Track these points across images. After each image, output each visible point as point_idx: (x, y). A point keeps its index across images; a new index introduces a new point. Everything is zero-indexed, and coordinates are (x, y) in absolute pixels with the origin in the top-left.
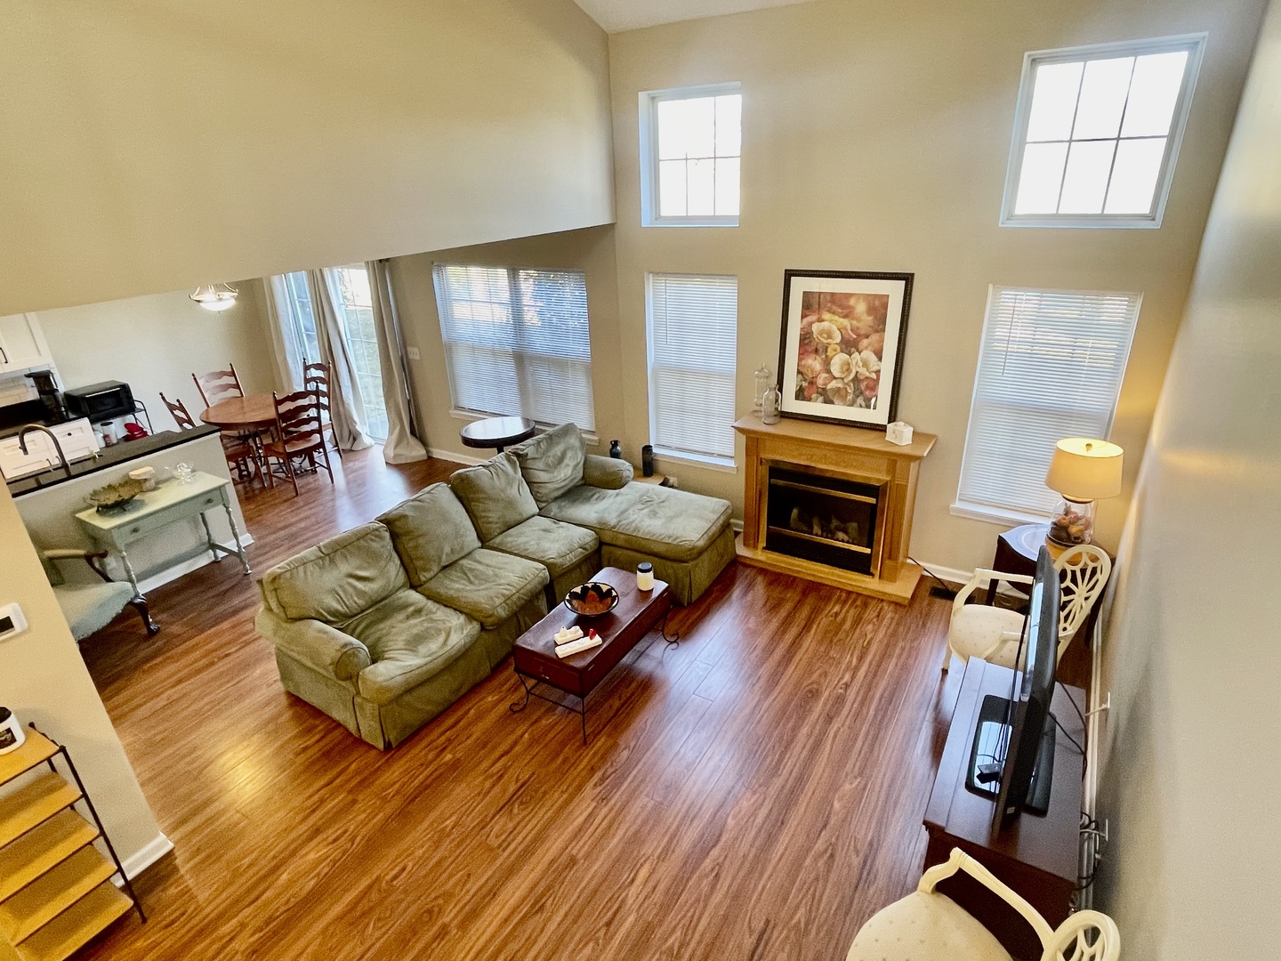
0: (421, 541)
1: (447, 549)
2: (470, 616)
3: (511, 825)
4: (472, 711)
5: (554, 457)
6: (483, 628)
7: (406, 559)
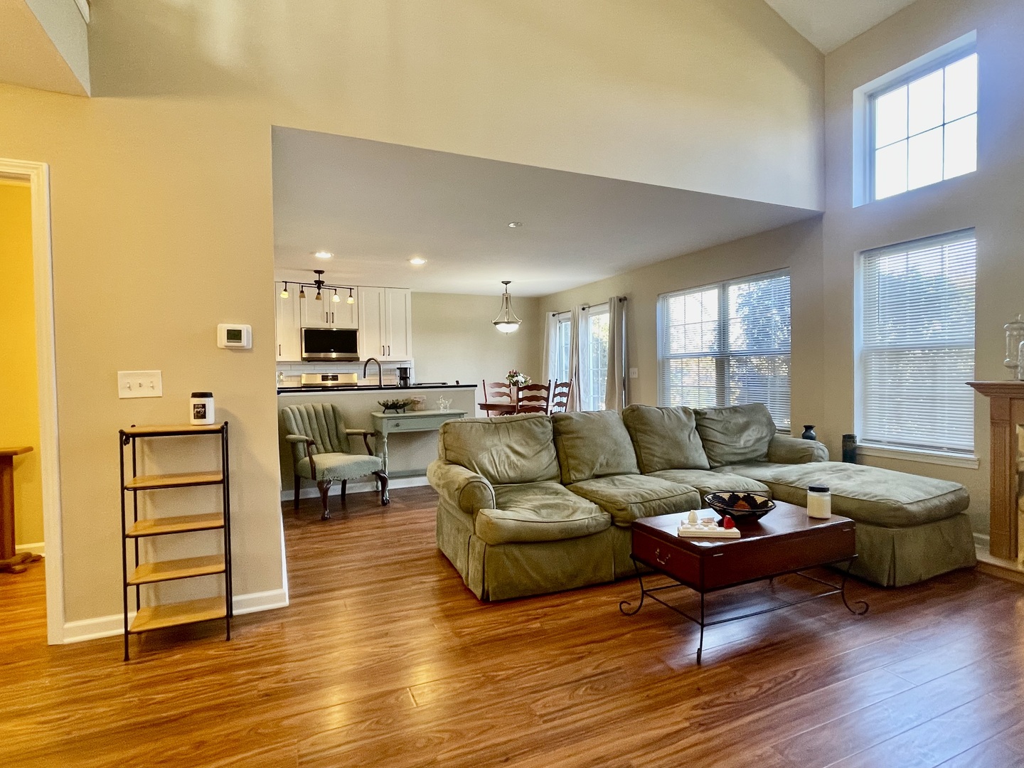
0: (578, 442)
1: (602, 459)
2: (603, 508)
3: (567, 702)
4: (581, 602)
5: (735, 424)
6: (613, 521)
7: (562, 455)
